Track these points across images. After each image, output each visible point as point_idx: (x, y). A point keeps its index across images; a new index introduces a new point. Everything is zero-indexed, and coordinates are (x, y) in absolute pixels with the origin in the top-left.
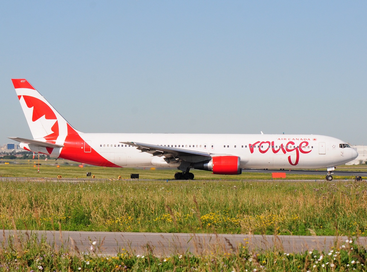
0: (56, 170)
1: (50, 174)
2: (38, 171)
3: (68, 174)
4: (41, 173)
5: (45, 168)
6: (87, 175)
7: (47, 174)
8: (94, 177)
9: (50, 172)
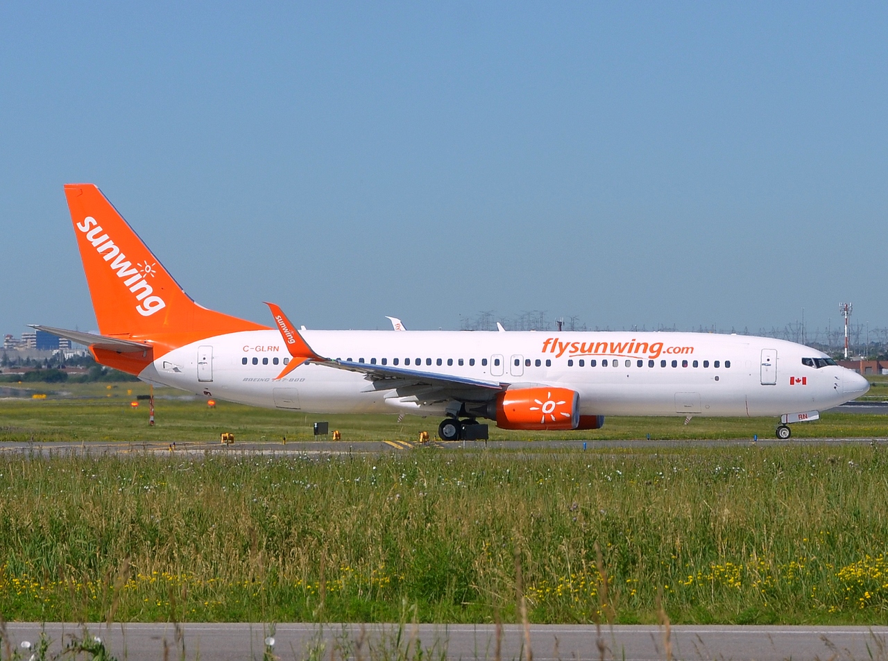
0: (209, 417)
1: (189, 429)
2: (152, 418)
3: (249, 427)
4: (160, 426)
5: (168, 409)
6: (316, 431)
7: (181, 428)
8: (338, 436)
9: (191, 424)
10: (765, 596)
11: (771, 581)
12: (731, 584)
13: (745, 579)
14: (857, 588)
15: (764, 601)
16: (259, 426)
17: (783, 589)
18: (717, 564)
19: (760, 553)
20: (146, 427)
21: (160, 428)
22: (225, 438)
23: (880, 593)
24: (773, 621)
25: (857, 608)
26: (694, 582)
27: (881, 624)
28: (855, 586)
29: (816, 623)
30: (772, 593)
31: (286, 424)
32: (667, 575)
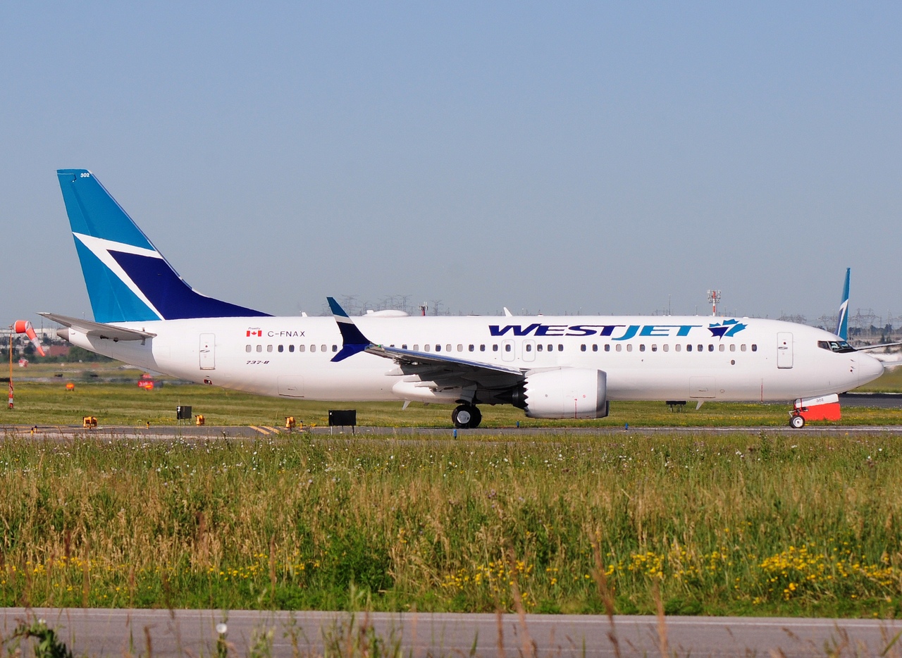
0: (67, 399)
1: (49, 412)
2: (11, 401)
3: (110, 411)
4: (19, 408)
5: (26, 391)
6: (180, 416)
7: (41, 412)
8: (202, 421)
9: (49, 406)
10: (688, 586)
11: (694, 571)
12: (652, 573)
13: (667, 569)
14: (782, 579)
15: (687, 592)
16: (120, 410)
17: (706, 579)
18: (638, 553)
19: (681, 542)
20: (5, 410)
21: (20, 411)
22: (88, 422)
23: (805, 585)
24: (697, 612)
25: (782, 599)
26: (615, 572)
27: (807, 616)
28: (779, 577)
29: (741, 614)
30: (695, 583)
31: (147, 408)
32: (587, 564)
